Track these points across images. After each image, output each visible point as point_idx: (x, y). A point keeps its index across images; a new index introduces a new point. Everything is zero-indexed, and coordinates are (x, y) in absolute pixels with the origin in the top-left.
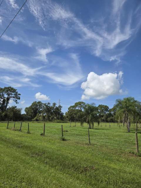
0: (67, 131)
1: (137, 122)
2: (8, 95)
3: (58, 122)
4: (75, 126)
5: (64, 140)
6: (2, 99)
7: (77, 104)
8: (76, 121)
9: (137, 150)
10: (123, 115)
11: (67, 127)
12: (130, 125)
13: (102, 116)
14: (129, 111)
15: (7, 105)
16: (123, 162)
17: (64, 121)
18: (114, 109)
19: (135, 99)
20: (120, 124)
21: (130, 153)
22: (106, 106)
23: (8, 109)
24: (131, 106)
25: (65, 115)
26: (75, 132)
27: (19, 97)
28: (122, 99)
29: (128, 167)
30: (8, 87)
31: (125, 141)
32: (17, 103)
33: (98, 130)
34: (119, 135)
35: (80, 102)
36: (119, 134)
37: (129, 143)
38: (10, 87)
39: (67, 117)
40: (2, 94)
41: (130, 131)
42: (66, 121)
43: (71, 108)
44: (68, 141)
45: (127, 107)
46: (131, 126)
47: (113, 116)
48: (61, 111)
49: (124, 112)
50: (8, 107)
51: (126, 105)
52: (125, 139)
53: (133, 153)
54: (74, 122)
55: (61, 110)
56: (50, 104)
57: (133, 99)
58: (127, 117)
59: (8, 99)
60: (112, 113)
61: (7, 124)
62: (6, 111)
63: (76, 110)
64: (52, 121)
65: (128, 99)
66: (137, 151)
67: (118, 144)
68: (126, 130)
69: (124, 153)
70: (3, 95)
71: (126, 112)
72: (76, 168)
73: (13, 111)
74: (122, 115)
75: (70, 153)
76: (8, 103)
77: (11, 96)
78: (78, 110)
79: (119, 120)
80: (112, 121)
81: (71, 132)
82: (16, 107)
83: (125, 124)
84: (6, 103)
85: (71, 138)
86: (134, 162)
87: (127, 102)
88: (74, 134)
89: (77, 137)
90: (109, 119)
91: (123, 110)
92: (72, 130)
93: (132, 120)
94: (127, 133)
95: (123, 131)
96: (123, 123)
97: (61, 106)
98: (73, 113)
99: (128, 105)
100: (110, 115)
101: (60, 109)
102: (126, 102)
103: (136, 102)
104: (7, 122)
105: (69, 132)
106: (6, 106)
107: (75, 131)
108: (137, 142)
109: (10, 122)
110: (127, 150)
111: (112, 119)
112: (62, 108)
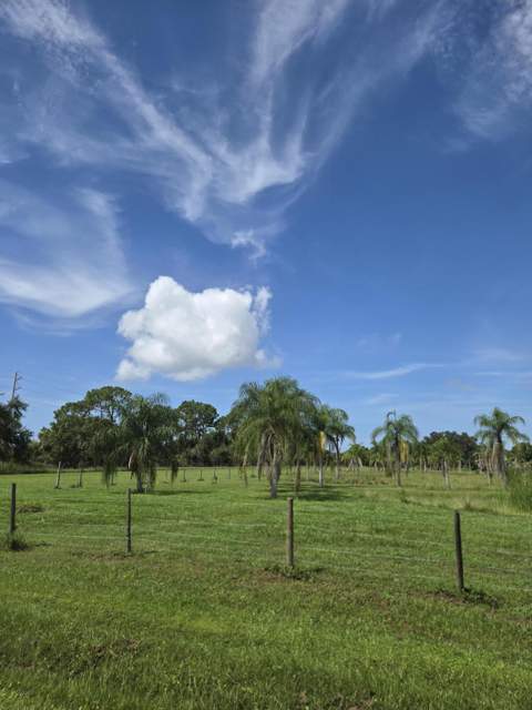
0: (38, 509)
1: (303, 463)
4: (80, 485)
5: (16, 546)
7: (94, 398)
8: (87, 466)
9: (288, 557)
10: (260, 440)
11: (39, 491)
12: (279, 473)
13: (192, 444)
14: (280, 424)
16: (243, 606)
17: (29, 464)
18: (233, 419)
19: (301, 386)
20: (249, 472)
21: (266, 569)
22: (208, 407)
24: (286, 407)
25: (39, 441)
26: (75, 511)
28: (261, 384)
29: (255, 620)
31: (256, 529)
33: (170, 497)
34: (241, 512)
35: (110, 388)
36: (242, 505)
37: (269, 535)
39: (48, 449)
41: (278, 494)
42: (41, 466)
43: (70, 413)
44: (37, 552)
45: (274, 412)
46: (281, 477)
47: (227, 443)
48: (20, 426)
49: (264, 427)
51: (270, 404)
52: (257, 521)
53: (277, 569)
54: (75, 468)
55: (22, 421)
57: (294, 383)
58: (272, 445)
60: (228, 431)
63: (90, 419)
65: (277, 383)
66: (288, 562)
67: (231, 543)
68: (266, 491)
69: (248, 575)
71: (271, 428)
72: (59, 660)
74: (257, 440)
75: (37, 601)
78: (97, 419)
79: (245, 457)
80: (225, 461)
81: (58, 513)
83: (265, 470)
85: (52, 537)
86: (278, 601)
87: (276, 395)
88: (69, 519)
89: (82, 530)
90: (214, 453)
91: (260, 421)
92: (62, 504)
93: (286, 456)
94: (269, 501)
95: (257, 494)
96: (258, 467)
97: (23, 400)
98: (75, 434)
99: (276, 405)
100: (220, 438)
101: (18, 415)
102: (271, 395)
103: (301, 393)
105: (48, 512)
107: (73, 505)
108: (292, 528)
110: (259, 559)
111: (224, 454)
112: (24, 409)
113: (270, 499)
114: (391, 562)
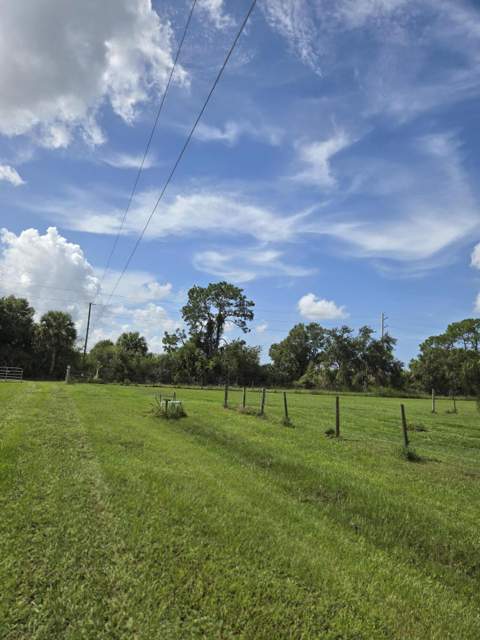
0: (422, 430)
2: (221, 306)
3: (384, 396)
4: (455, 411)
5: (412, 458)
6: (205, 319)
7: (455, 331)
8: (457, 395)
11: (420, 414)
15: (218, 339)
17: (404, 390)
23: (222, 348)
25: (409, 370)
26: (453, 433)
27: (251, 312)
30: (217, 283)
32: (245, 330)
35: (470, 320)
38: (225, 283)
39: (418, 377)
40: (203, 305)
42: (414, 392)
43: (433, 346)
44: (430, 465)
48: (391, 357)
50: (222, 344)
54: (447, 395)
55: (393, 353)
56: (349, 332)
59: (221, 319)
61: (224, 393)
62: (218, 355)
63: (454, 351)
64: (360, 390)
70: (207, 308)
72: (474, 567)
73: (235, 354)
75: (440, 509)
76: (220, 331)
77: (227, 309)
78: (461, 350)
81: (440, 434)
82: (245, 343)
84: (215, 332)
85: (443, 455)
88: (453, 441)
89: (468, 453)
92: (442, 427)
97: (392, 335)
98: (441, 365)
101: (390, 349)
104: (224, 387)
105: (432, 432)
106: (217, 342)
107: (454, 430)
109: (230, 387)
112: (394, 343)
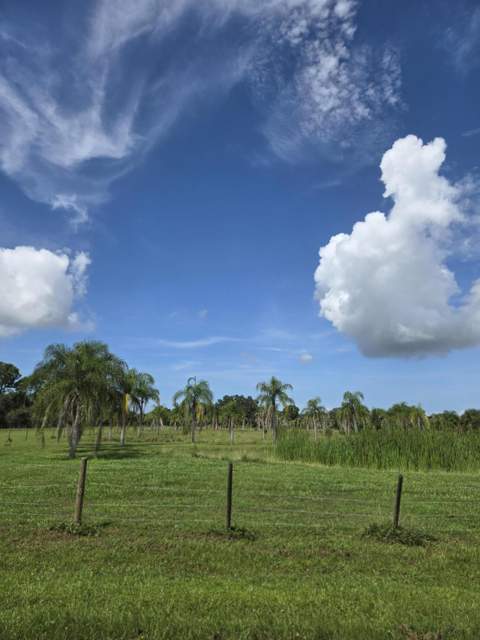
1: (106, 424)
9: (75, 515)
10: (64, 401)
12: (80, 433)
14: (86, 387)
16: (21, 567)
18: (35, 380)
19: (111, 351)
20: (48, 433)
21: (51, 529)
22: (9, 366)
24: (93, 370)
28: (70, 346)
29: (32, 580)
31: (47, 490)
34: (33, 473)
36: (36, 466)
37: (60, 494)
41: (77, 454)
45: (80, 374)
46: (83, 437)
47: (28, 404)
49: (68, 389)
51: (77, 365)
52: (50, 482)
53: (63, 527)
57: (104, 348)
58: (75, 407)
60: (30, 392)
65: (87, 346)
66: (76, 519)
67: (16, 506)
68: (65, 451)
69: (31, 536)
71: (76, 390)
74: (60, 402)
79: (45, 418)
80: (24, 422)
83: (65, 432)
86: (60, 558)
87: (85, 358)
90: (12, 415)
91: (65, 383)
93: (89, 416)
94: (66, 462)
95: (54, 455)
96: (58, 428)
99: (83, 368)
100: (20, 399)
102: (78, 358)
103: (109, 358)
108: (83, 487)
110: (46, 520)
111: (23, 415)
113: (68, 459)
114: (175, 511)
